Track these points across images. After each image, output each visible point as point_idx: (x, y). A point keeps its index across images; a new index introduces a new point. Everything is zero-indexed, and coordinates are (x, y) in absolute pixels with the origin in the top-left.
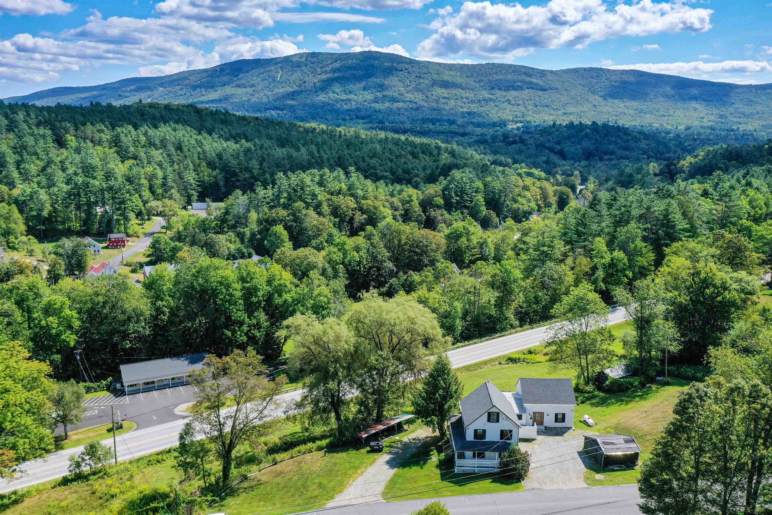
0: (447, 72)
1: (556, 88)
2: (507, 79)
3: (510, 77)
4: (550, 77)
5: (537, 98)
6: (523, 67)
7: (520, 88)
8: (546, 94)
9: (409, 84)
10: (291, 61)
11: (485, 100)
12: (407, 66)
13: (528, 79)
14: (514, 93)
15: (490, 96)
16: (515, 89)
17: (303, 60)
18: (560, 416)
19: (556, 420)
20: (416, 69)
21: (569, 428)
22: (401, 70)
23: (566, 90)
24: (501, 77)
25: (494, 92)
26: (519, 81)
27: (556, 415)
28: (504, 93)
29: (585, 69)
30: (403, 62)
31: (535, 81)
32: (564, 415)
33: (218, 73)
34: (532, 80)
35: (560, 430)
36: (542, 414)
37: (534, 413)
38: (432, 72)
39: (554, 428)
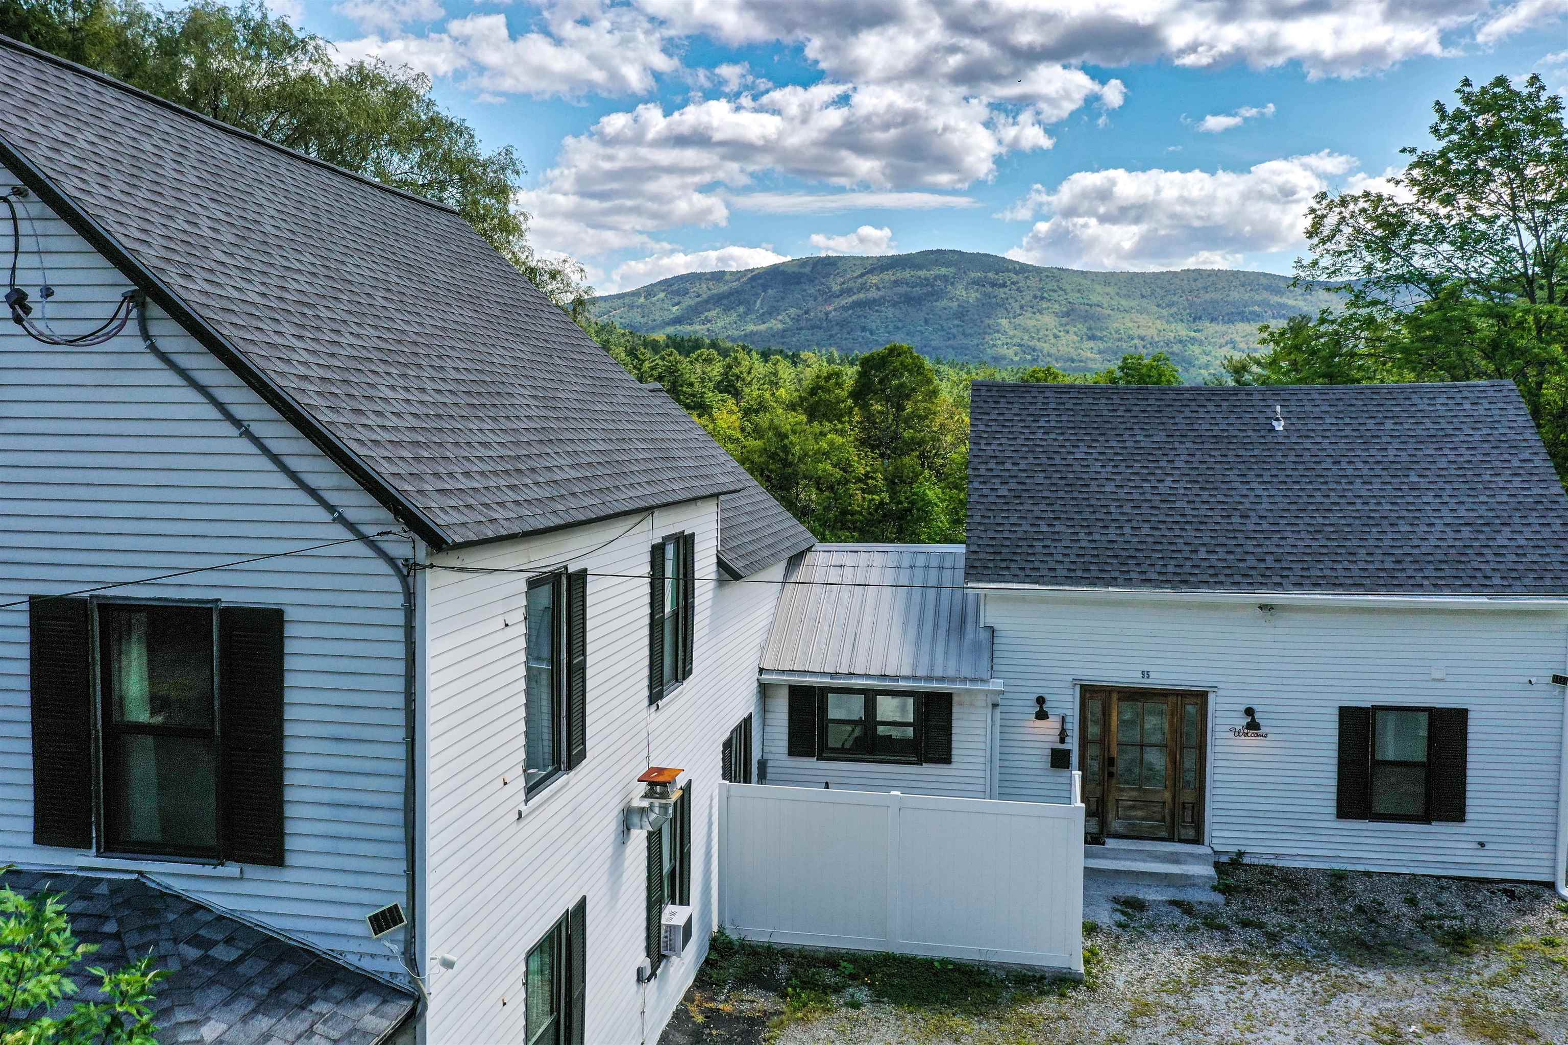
0: (1099, 288)
2: (1230, 299)
3: (1235, 295)
6: (1265, 275)
7: (1257, 317)
9: (1018, 312)
10: (783, 275)
11: (1180, 342)
12: (1015, 278)
13: (1275, 299)
14: (1242, 327)
15: (1193, 334)
16: (1244, 319)
17: (807, 270)
18: (1400, 742)
19: (1361, 793)
20: (1033, 282)
22: (1004, 285)
24: (1217, 296)
25: (1199, 325)
26: (1255, 303)
27: (1355, 725)
28: (1220, 328)
30: (1008, 271)
31: (1290, 302)
32: (1446, 725)
33: (642, 300)
34: (1284, 300)
35: (1395, 904)
36: (1178, 716)
37: (1096, 706)
38: (1068, 288)
39: (1338, 875)
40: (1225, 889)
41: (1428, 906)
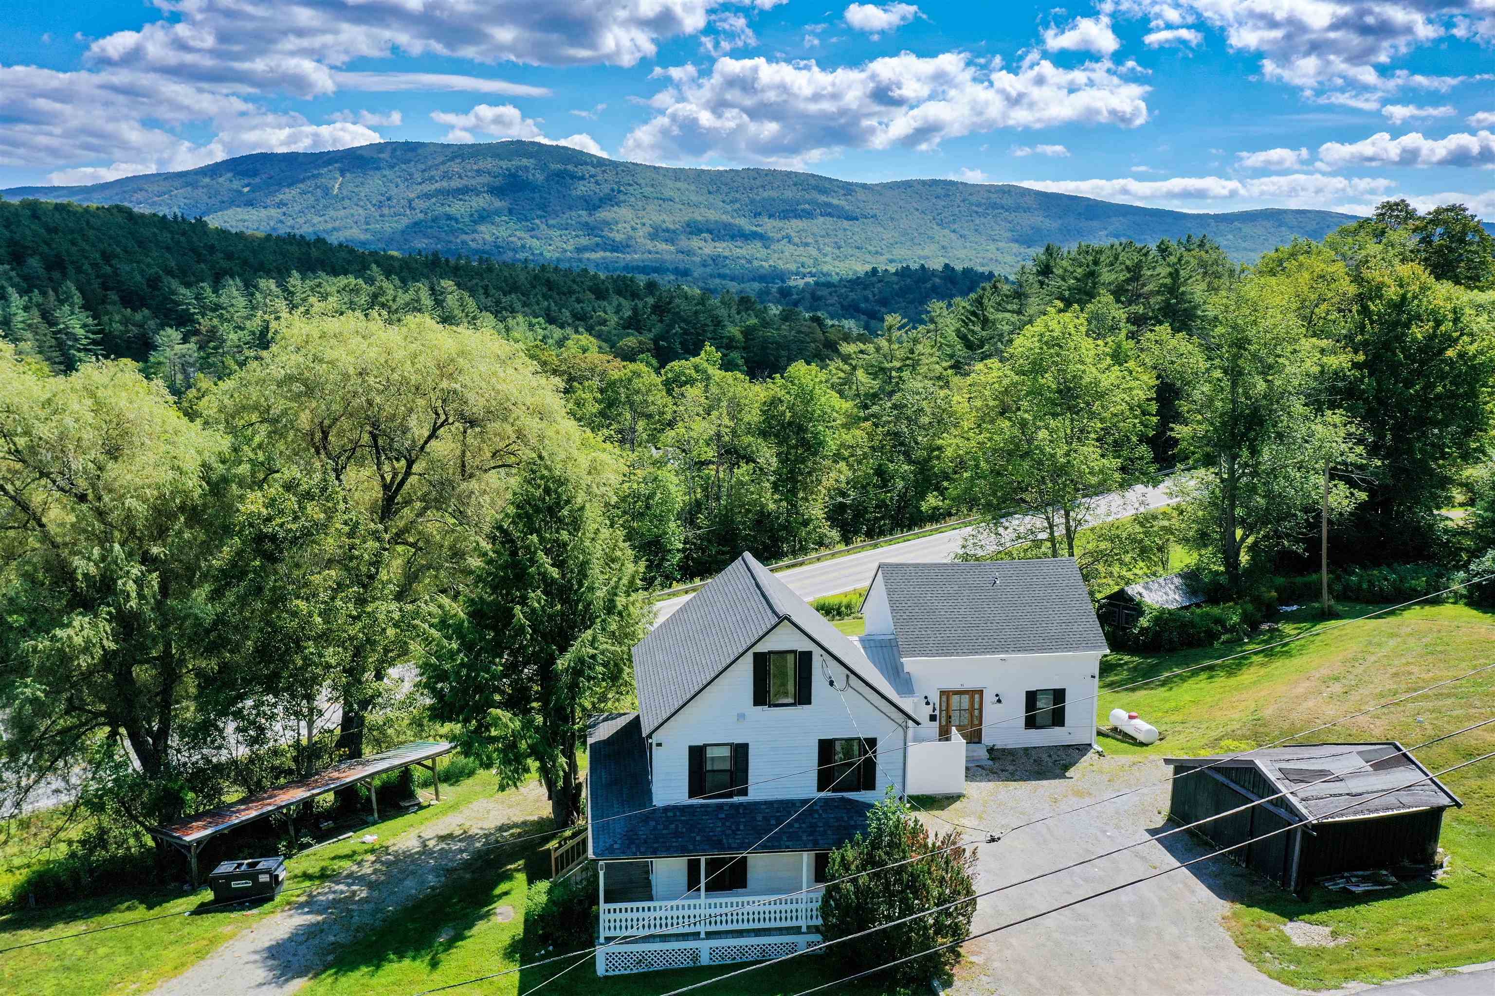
0: (670, 184)
1: (874, 216)
2: (785, 197)
3: (789, 194)
4: (861, 195)
5: (840, 234)
6: (813, 176)
7: (808, 215)
8: (856, 226)
10: (360, 158)
11: (744, 235)
12: (593, 171)
13: (823, 198)
14: (796, 224)
15: (754, 228)
16: (798, 216)
17: (386, 156)
18: (1044, 703)
19: (1032, 720)
20: (610, 176)
21: (1082, 748)
22: (582, 178)
23: (892, 219)
24: (772, 194)
25: (759, 220)
26: (806, 202)
27: (1031, 697)
28: (778, 224)
29: (924, 183)
30: (586, 164)
31: (835, 202)
32: (1059, 695)
33: (207, 179)
34: (830, 200)
36: (973, 698)
37: (944, 699)
38: (641, 181)
39: (1026, 749)
40: (992, 759)
41: (1055, 757)
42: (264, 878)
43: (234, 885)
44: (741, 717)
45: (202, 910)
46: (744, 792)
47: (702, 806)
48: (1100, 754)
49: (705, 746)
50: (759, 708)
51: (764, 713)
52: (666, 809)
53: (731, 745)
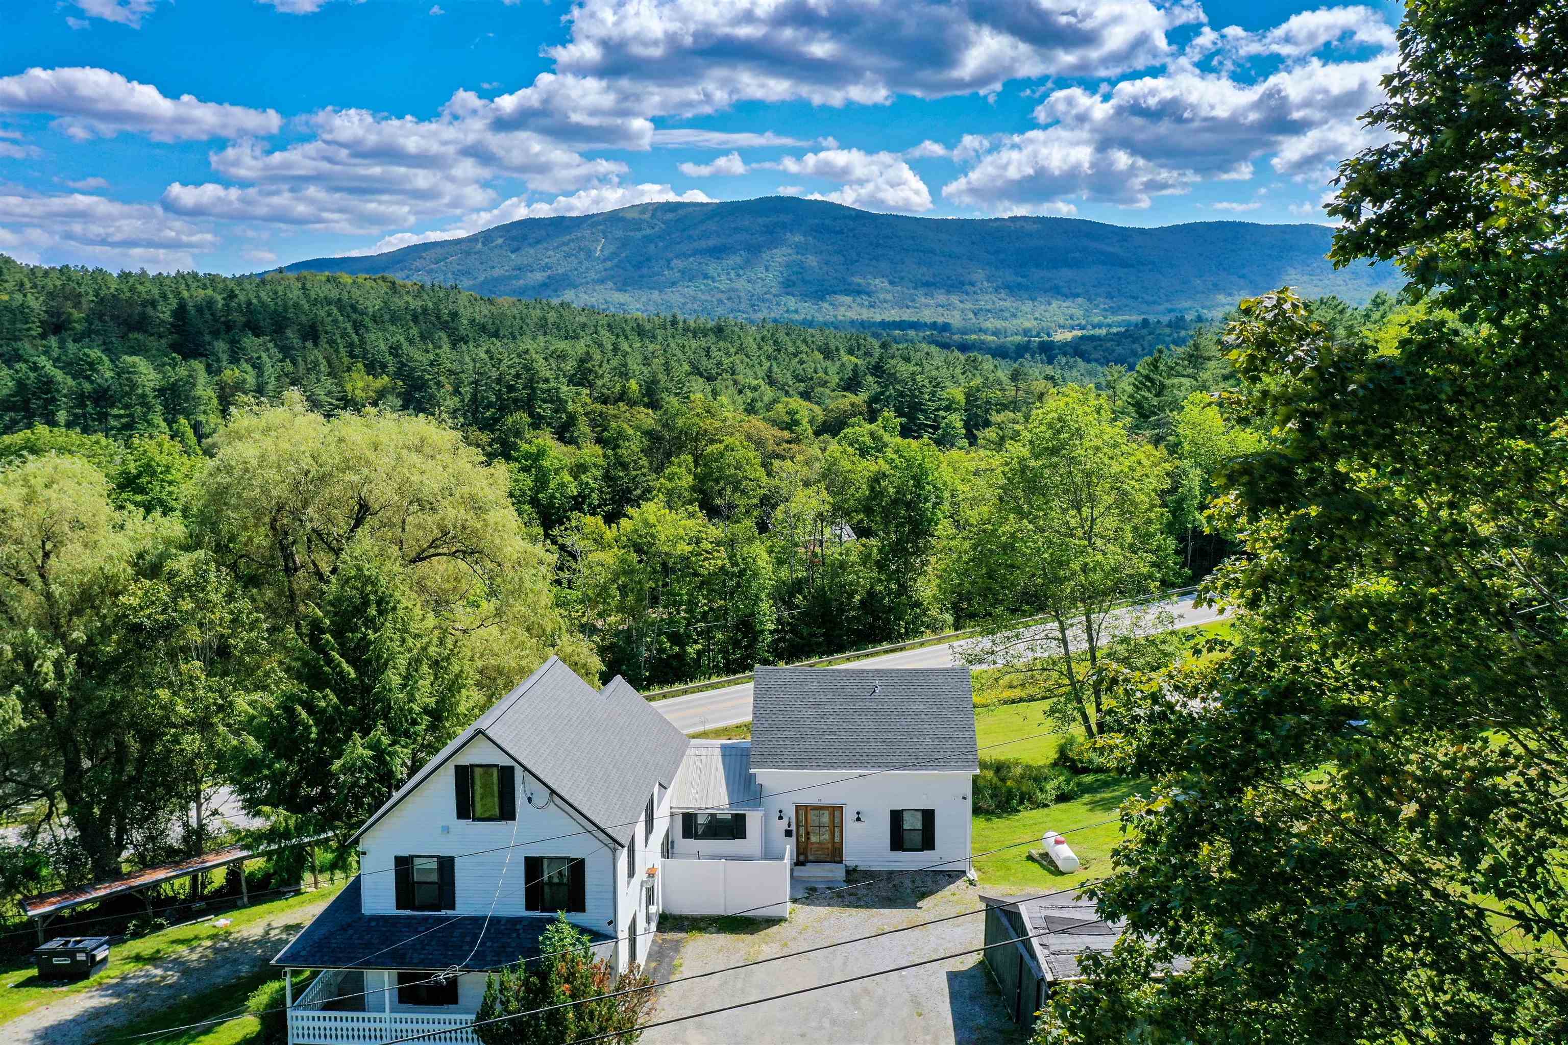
1: (1152, 263)
2: (1056, 247)
3: (1058, 242)
4: (1138, 240)
8: (1132, 275)
9: (855, 258)
10: (623, 219)
13: (1096, 247)
14: (1065, 273)
15: (1020, 279)
16: (1068, 265)
18: (912, 823)
19: (898, 841)
20: (871, 230)
21: (953, 876)
26: (1077, 250)
27: (897, 817)
28: (1047, 274)
29: (1210, 225)
30: (845, 217)
32: (928, 816)
33: (480, 245)
34: (1103, 247)
35: (908, 883)
36: (832, 815)
37: (802, 812)
38: (901, 234)
39: (891, 873)
40: (848, 881)
41: (918, 883)
42: (81, 957)
43: (56, 961)
44: (446, 830)
45: (29, 983)
46: (452, 907)
47: (409, 917)
48: (971, 883)
49: (412, 857)
50: (463, 822)
51: (466, 825)
52: (373, 918)
53: (438, 857)
